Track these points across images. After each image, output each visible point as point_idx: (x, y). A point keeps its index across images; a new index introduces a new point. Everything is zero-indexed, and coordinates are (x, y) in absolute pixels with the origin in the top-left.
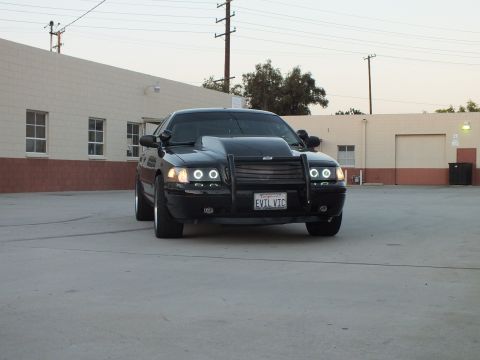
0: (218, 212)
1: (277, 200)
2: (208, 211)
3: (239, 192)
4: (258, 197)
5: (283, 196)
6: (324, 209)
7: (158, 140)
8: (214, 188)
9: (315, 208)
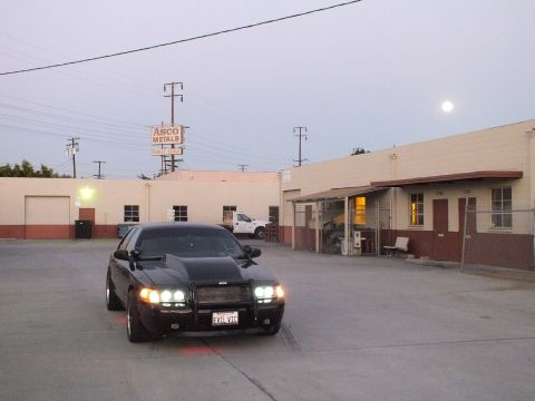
0: (183, 328)
1: (231, 317)
2: (175, 326)
3: (200, 312)
4: (215, 315)
5: (236, 314)
6: (267, 322)
7: (130, 254)
8: (180, 308)
9: (260, 323)
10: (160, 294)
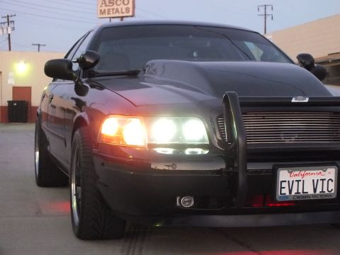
1: (319, 181)
4: (284, 175)
5: (331, 173)
7: (76, 67)
10: (148, 125)
